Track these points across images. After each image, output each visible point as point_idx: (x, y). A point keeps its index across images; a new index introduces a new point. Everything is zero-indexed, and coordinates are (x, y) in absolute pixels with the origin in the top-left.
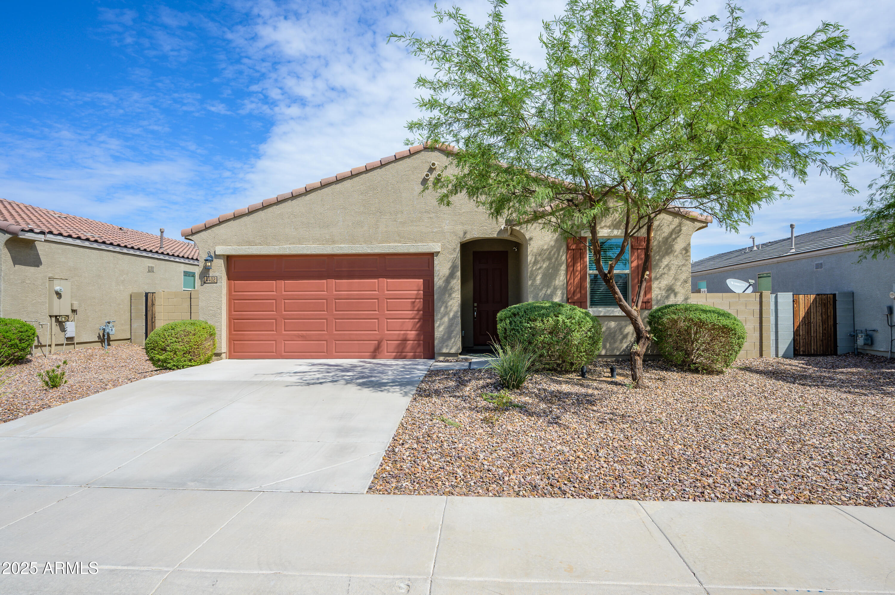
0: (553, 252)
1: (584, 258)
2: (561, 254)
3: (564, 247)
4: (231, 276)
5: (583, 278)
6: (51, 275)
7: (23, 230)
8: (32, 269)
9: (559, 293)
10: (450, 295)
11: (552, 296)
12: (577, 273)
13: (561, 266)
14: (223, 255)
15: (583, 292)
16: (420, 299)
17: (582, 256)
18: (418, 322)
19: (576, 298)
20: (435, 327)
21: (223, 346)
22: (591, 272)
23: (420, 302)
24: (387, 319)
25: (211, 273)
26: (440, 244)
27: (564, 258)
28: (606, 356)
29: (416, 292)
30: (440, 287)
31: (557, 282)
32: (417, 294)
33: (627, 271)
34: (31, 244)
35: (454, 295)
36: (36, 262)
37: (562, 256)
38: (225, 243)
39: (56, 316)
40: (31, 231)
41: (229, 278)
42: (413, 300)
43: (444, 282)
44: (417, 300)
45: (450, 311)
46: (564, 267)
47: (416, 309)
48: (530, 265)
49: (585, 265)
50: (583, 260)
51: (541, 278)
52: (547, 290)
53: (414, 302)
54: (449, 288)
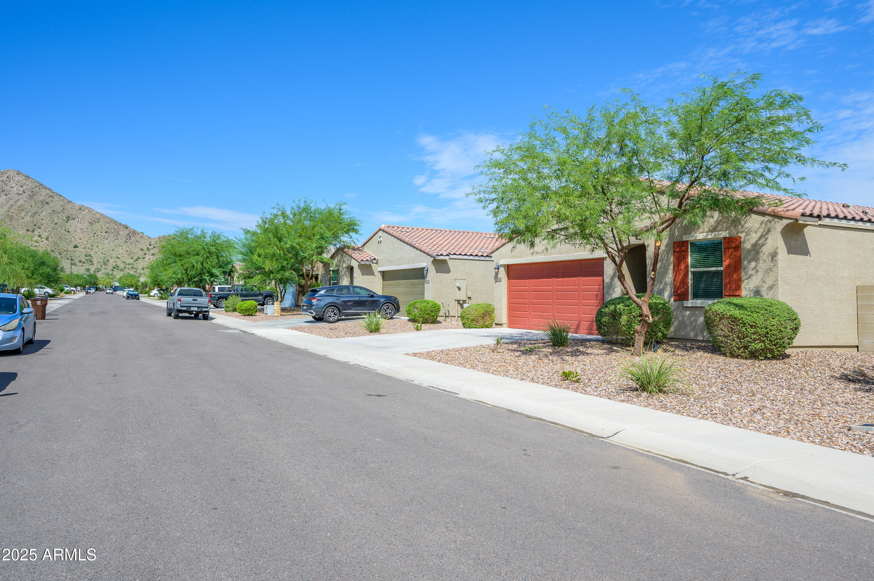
0: (664, 256)
1: (686, 259)
2: (670, 256)
3: (672, 250)
4: (509, 277)
5: (686, 275)
6: (455, 277)
7: (437, 255)
8: (446, 275)
9: (668, 288)
10: (613, 290)
11: (664, 289)
12: (681, 272)
14: (504, 265)
15: (685, 287)
17: (685, 257)
19: (679, 292)
21: (504, 319)
22: (693, 269)
24: (583, 306)
25: (499, 276)
27: (672, 259)
28: (702, 341)
29: (598, 287)
30: (607, 283)
31: (667, 279)
33: (722, 268)
34: (444, 262)
35: (616, 289)
36: (448, 271)
37: (670, 258)
38: (504, 257)
39: (458, 300)
40: (442, 255)
41: (509, 278)
43: (610, 279)
44: (600, 293)
46: (671, 267)
47: (599, 299)
48: (649, 266)
49: (686, 265)
50: (685, 261)
52: (660, 286)
53: (598, 294)
54: (613, 284)
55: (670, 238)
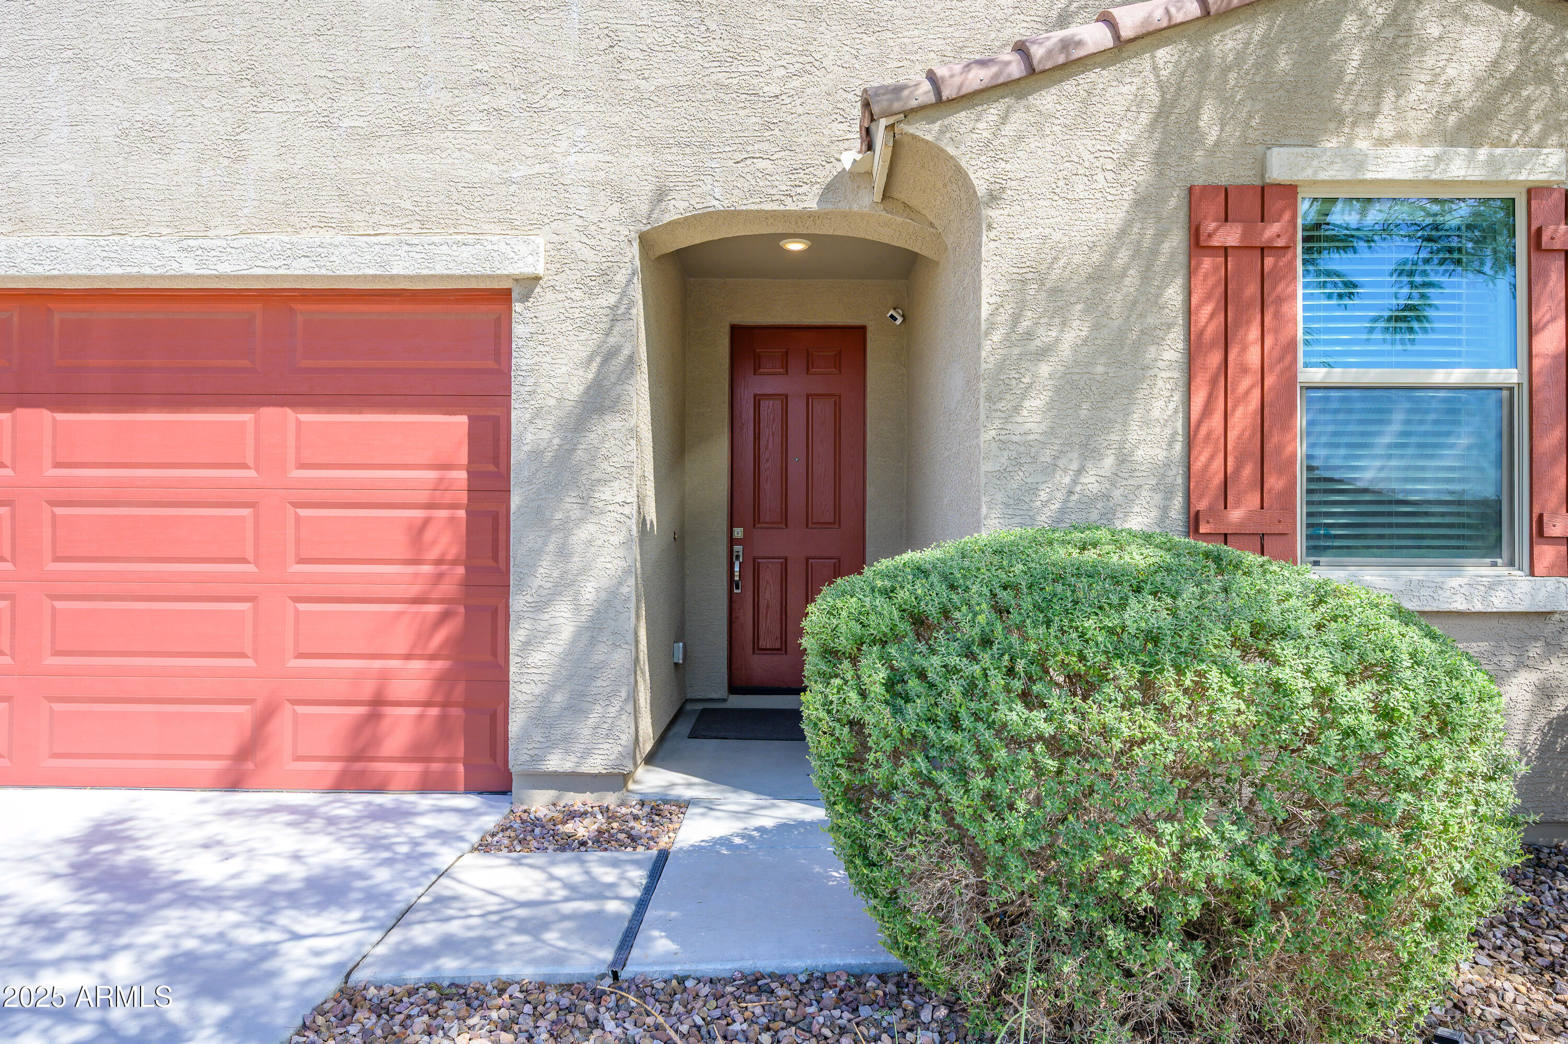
0: (1115, 266)
1: (1280, 301)
2: (1159, 274)
3: (1178, 240)
5: (1274, 411)
9: (1146, 483)
12: (1246, 384)
13: (1158, 342)
15: (1274, 483)
16: (454, 506)
18: (444, 617)
20: (514, 646)
23: (452, 519)
24: (297, 600)
26: (540, 241)
27: (1173, 298)
29: (431, 475)
30: (537, 454)
31: (1135, 430)
32: (439, 486)
35: (605, 493)
37: (1162, 289)
42: (419, 514)
43: (559, 427)
44: (443, 513)
45: (585, 570)
46: (1171, 350)
47: (434, 554)
48: (993, 337)
51: (1051, 405)
52: (1080, 471)
53: (427, 521)
54: (580, 454)
55: (1159, 157)
